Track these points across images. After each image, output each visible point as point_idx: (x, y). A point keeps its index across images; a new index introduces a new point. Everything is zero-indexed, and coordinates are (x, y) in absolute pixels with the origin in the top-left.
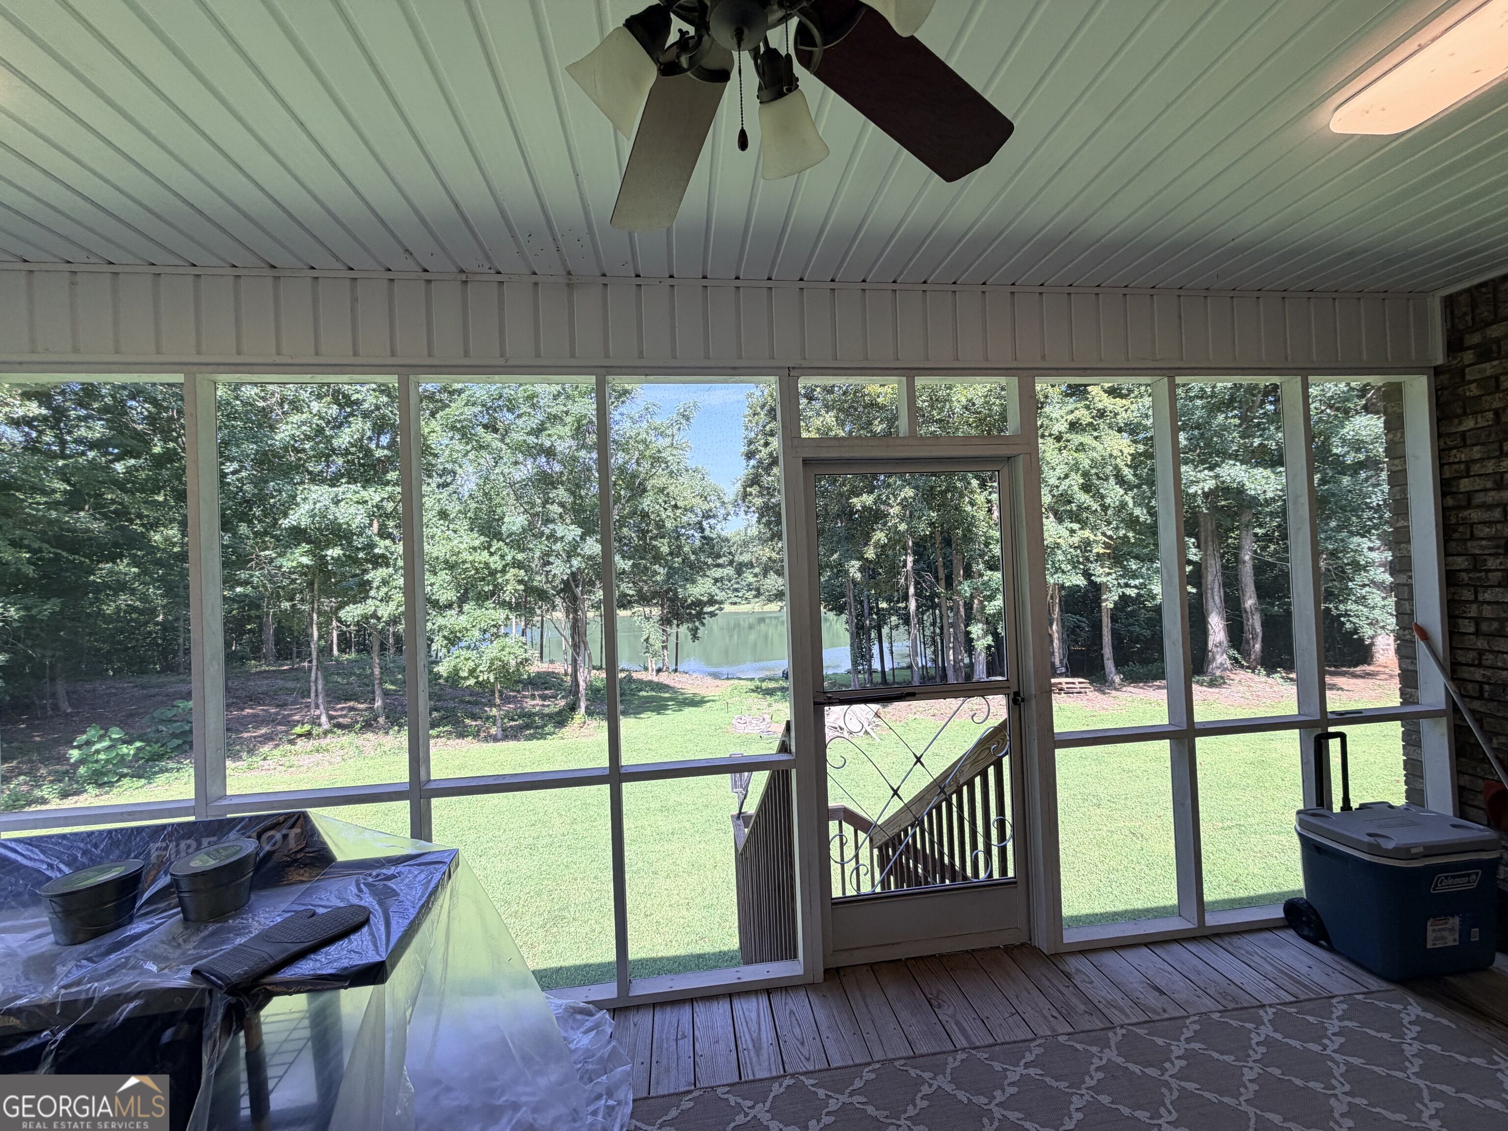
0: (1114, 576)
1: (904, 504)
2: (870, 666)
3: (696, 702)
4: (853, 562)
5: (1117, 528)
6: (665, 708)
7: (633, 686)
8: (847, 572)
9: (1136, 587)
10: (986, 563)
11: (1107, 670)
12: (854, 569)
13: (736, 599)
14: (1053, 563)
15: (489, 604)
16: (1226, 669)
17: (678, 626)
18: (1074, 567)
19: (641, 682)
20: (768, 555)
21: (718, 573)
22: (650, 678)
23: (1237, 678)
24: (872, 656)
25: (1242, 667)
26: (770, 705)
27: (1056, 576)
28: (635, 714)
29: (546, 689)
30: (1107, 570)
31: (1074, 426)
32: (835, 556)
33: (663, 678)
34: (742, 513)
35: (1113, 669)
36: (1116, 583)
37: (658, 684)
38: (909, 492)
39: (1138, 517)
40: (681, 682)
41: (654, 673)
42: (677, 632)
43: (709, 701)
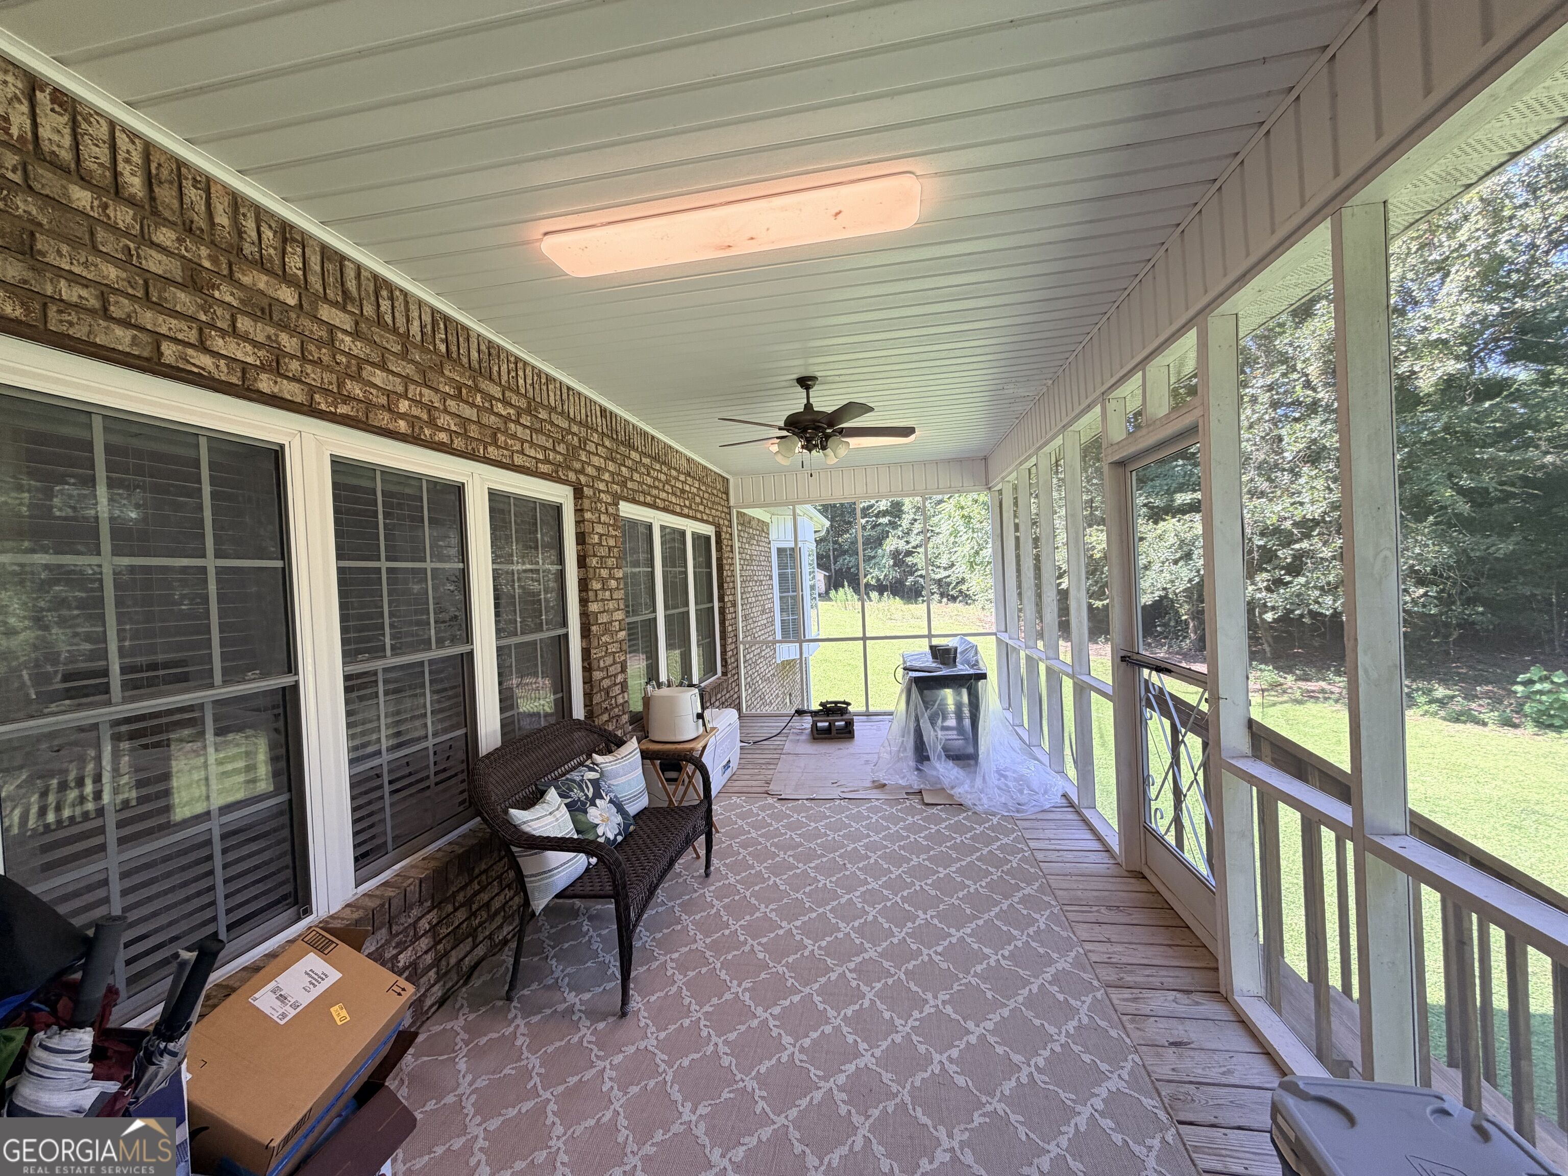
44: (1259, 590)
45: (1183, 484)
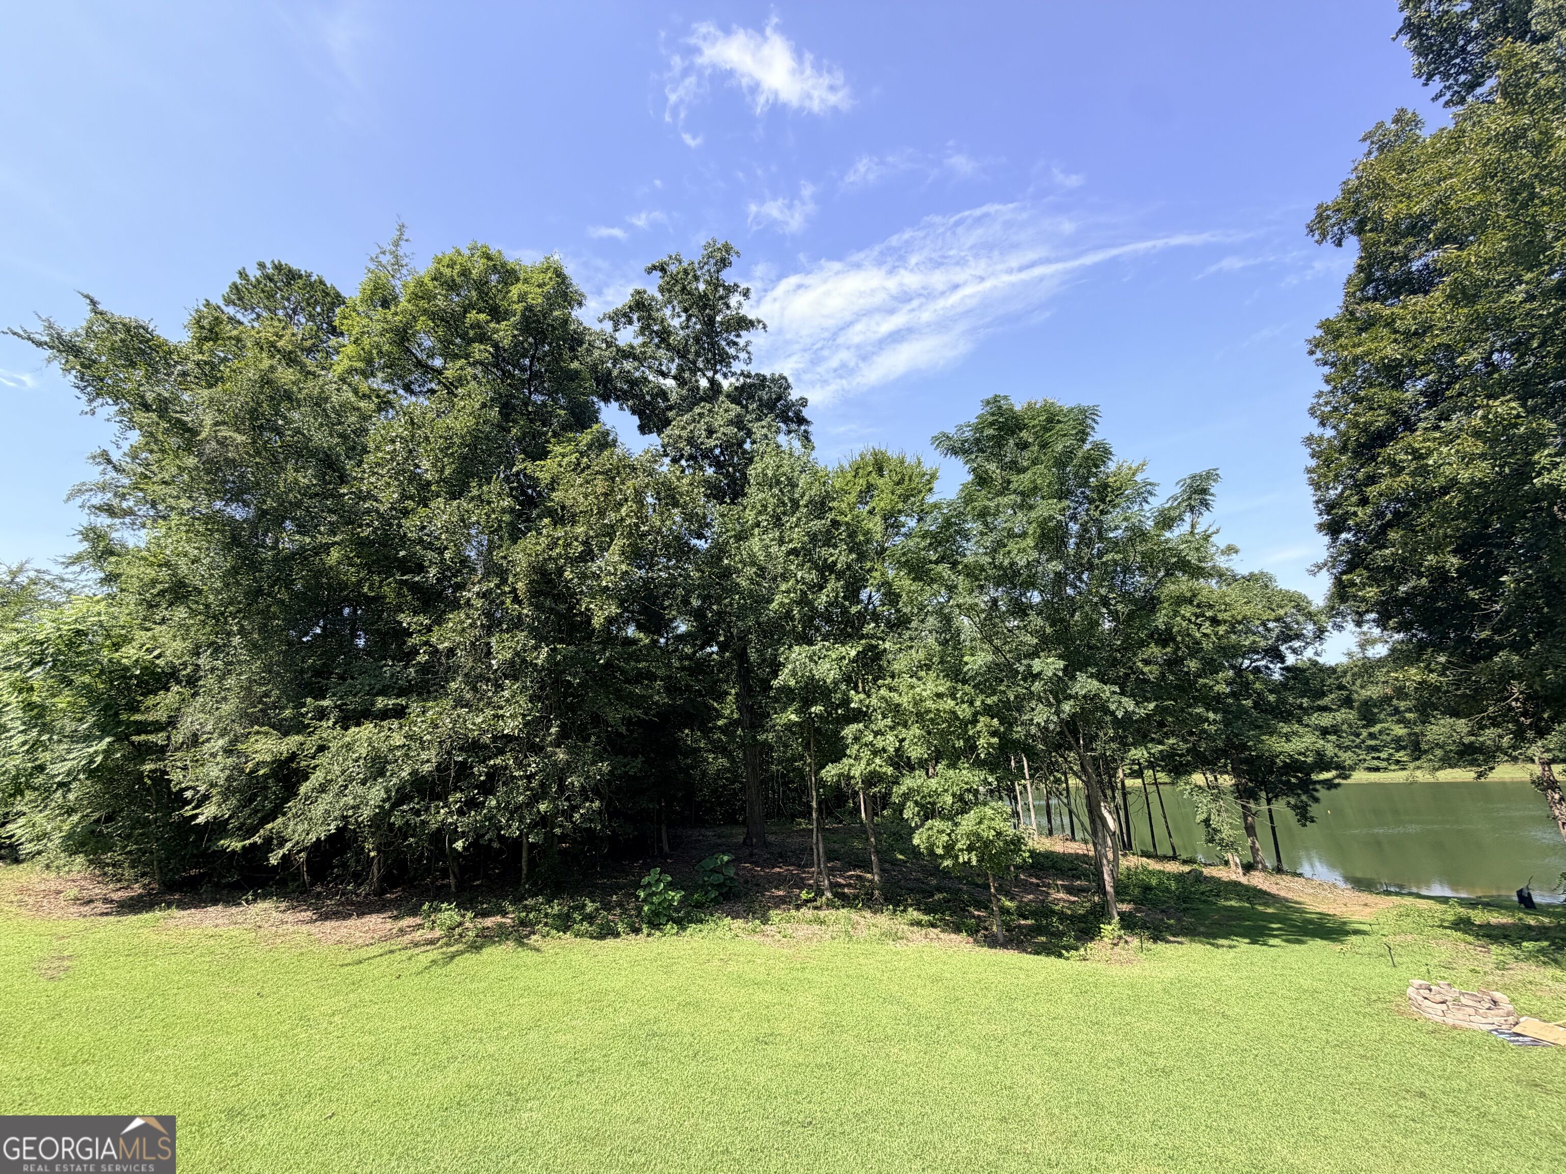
3: (1329, 930)
6: (1267, 933)
7: (1205, 888)
13: (1375, 763)
15: (963, 764)
17: (1269, 801)
19: (1218, 882)
20: (1418, 678)
21: (1326, 720)
22: (1234, 877)
28: (1204, 935)
29: (1074, 878)
33: (1257, 880)
37: (1247, 888)
40: (1289, 889)
41: (1240, 870)
42: (1270, 811)
43: (1356, 932)
44: (451, 813)
45: (390, 686)
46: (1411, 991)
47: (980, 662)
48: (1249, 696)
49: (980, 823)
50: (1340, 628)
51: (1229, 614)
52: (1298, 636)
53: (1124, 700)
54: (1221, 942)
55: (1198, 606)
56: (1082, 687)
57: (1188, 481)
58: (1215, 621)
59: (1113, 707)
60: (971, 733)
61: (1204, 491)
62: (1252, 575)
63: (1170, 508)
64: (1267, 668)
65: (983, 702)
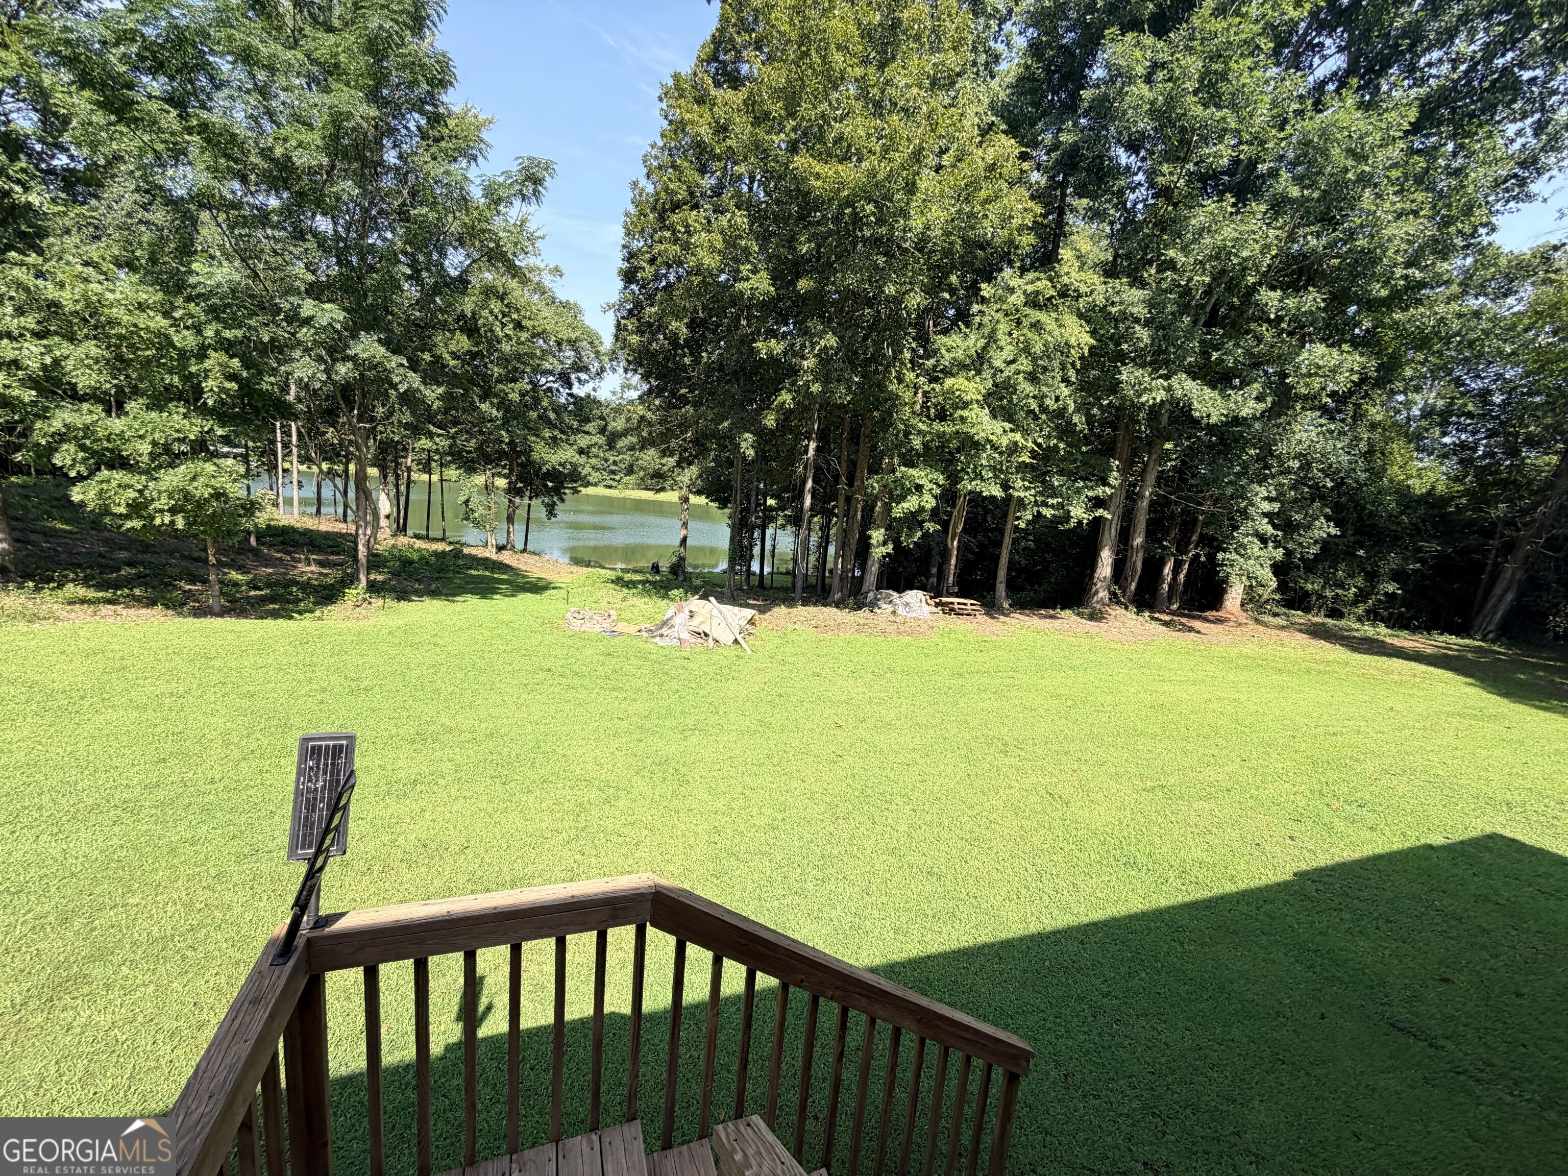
0: (1033, 492)
1: (824, 358)
2: (749, 567)
3: (537, 587)
4: (747, 435)
5: (1049, 437)
6: (494, 591)
7: (461, 562)
8: (738, 446)
9: (1052, 506)
10: (902, 456)
11: (998, 594)
12: (747, 444)
13: (612, 483)
14: (975, 467)
15: (176, 407)
16: (1104, 605)
17: (530, 499)
18: (996, 477)
19: (474, 558)
20: (641, 413)
22: (487, 555)
23: (1113, 613)
24: (752, 557)
25: (1118, 603)
26: (624, 600)
27: (974, 483)
28: (446, 595)
29: (332, 554)
30: (1027, 484)
31: (1033, 301)
32: (726, 424)
33: (506, 557)
34: (621, 371)
35: (1004, 594)
36: (1033, 499)
37: (494, 562)
38: (831, 340)
39: (1075, 424)
40: (526, 563)
41: (494, 550)
42: (529, 506)
43: (554, 588)
46: (568, 615)
47: (219, 278)
48: (537, 409)
49: (194, 479)
50: (614, 370)
51: (531, 323)
52: (585, 369)
53: (411, 374)
54: (457, 599)
55: (507, 306)
56: (364, 351)
57: (526, 163)
58: (518, 326)
59: (396, 379)
60: (193, 369)
61: (537, 181)
62: (568, 303)
63: (500, 185)
64: (558, 390)
65: (217, 333)
